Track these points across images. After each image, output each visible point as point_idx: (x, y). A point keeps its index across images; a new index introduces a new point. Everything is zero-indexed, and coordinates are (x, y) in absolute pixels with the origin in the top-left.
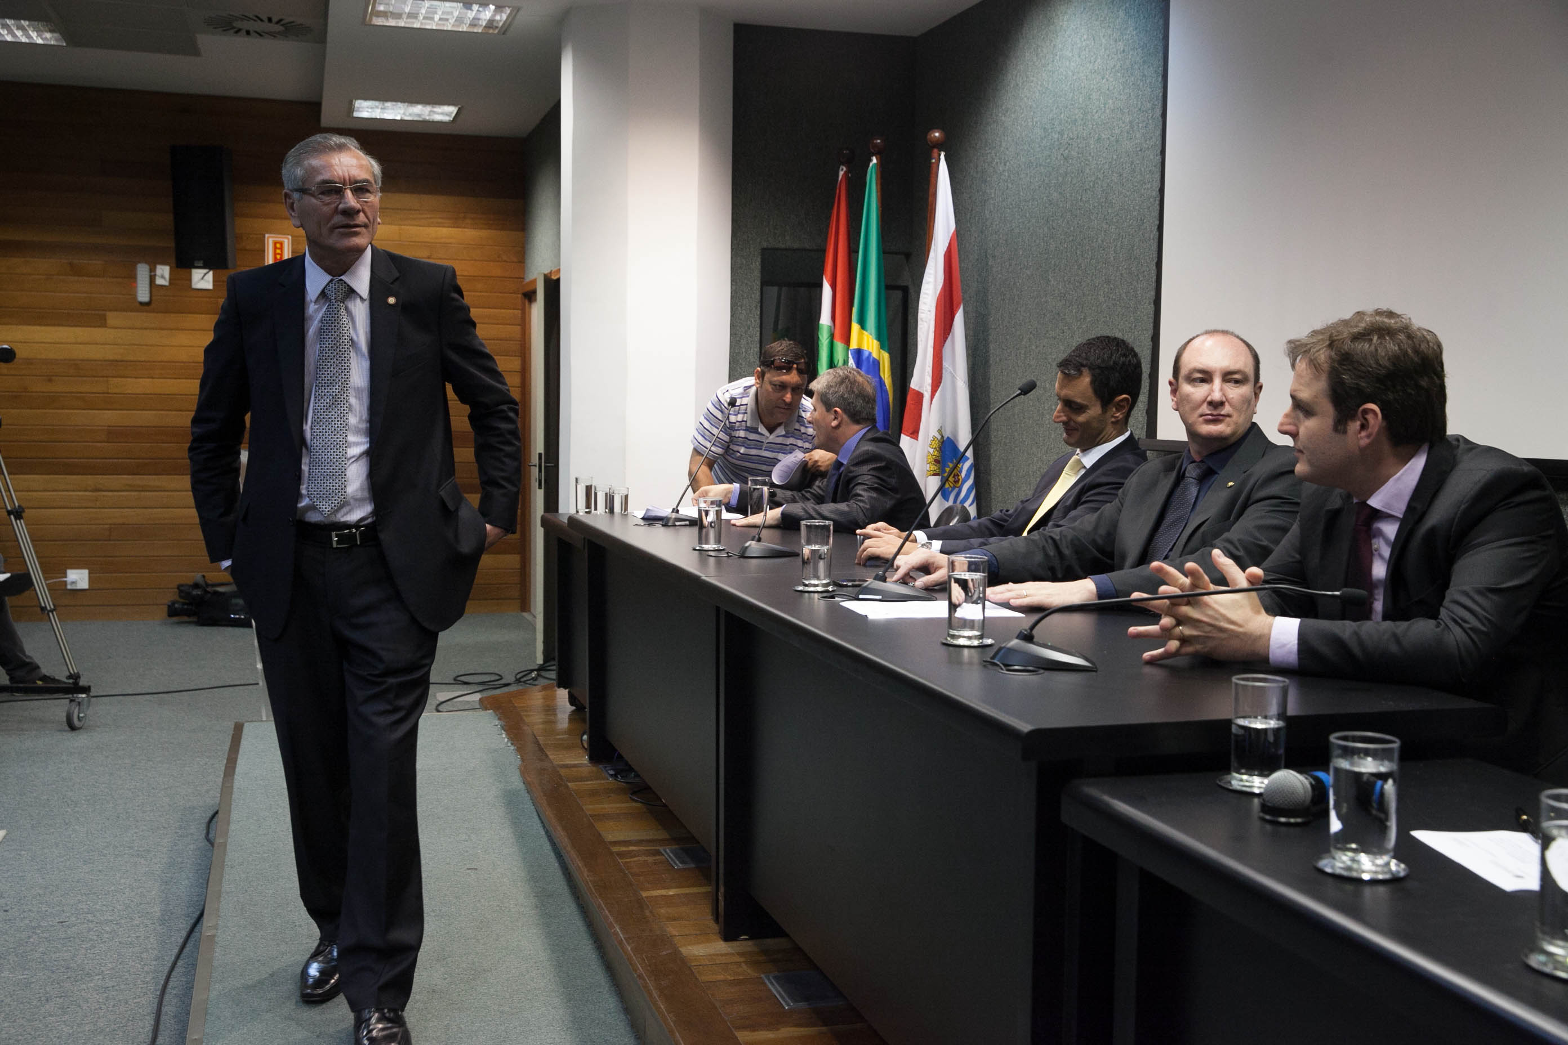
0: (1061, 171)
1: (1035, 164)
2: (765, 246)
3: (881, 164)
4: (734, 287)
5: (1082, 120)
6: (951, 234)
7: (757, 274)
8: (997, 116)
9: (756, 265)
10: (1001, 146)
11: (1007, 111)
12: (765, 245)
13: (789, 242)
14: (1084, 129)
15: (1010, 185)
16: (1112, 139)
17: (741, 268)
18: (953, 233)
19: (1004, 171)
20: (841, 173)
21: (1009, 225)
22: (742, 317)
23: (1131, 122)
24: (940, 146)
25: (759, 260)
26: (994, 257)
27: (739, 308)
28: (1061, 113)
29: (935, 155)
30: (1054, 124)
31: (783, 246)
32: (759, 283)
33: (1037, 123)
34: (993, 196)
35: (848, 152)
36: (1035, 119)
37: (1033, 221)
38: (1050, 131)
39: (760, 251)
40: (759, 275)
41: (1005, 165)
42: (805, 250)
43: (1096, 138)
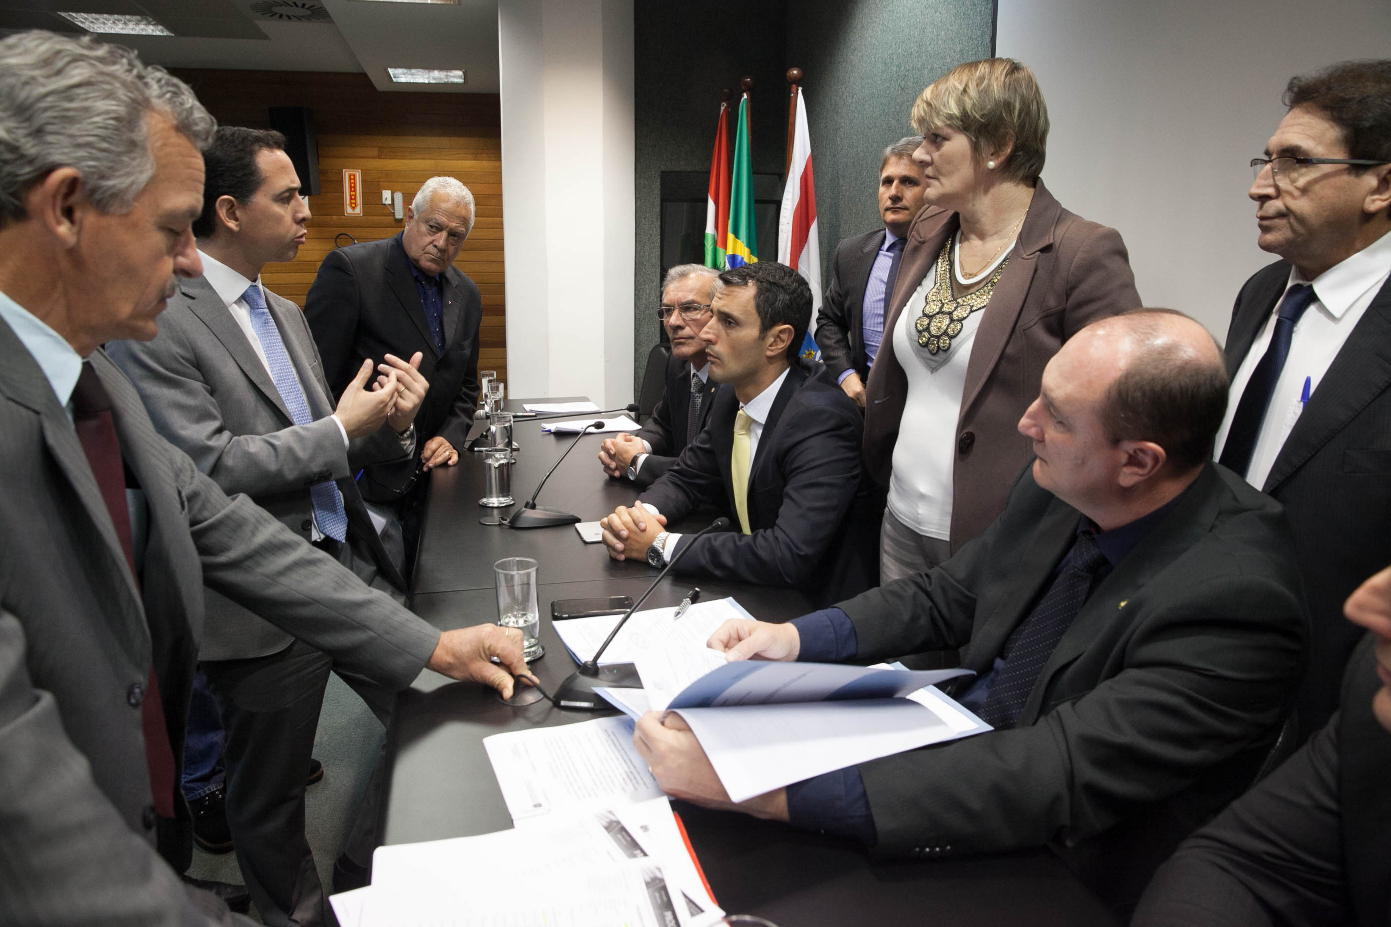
0: (898, 101)
1: (876, 96)
2: (664, 170)
3: (751, 99)
4: (638, 204)
5: (917, 52)
6: (807, 158)
7: (657, 191)
8: (847, 55)
9: (657, 185)
10: (849, 82)
11: (855, 51)
12: (663, 168)
13: (682, 166)
14: (918, 61)
15: (856, 115)
16: (943, 68)
17: (644, 187)
18: (809, 157)
19: (852, 103)
20: (722, 108)
21: (855, 150)
22: (646, 227)
23: (961, 51)
24: (798, 82)
25: (659, 181)
26: (844, 177)
27: (643, 220)
28: (899, 48)
29: (794, 90)
30: (893, 59)
31: (679, 170)
32: (659, 200)
33: (878, 58)
34: (843, 125)
35: (728, 90)
36: (877, 56)
37: (875, 145)
38: (890, 64)
39: (659, 174)
40: (659, 193)
41: (853, 97)
42: (696, 172)
43: (929, 68)
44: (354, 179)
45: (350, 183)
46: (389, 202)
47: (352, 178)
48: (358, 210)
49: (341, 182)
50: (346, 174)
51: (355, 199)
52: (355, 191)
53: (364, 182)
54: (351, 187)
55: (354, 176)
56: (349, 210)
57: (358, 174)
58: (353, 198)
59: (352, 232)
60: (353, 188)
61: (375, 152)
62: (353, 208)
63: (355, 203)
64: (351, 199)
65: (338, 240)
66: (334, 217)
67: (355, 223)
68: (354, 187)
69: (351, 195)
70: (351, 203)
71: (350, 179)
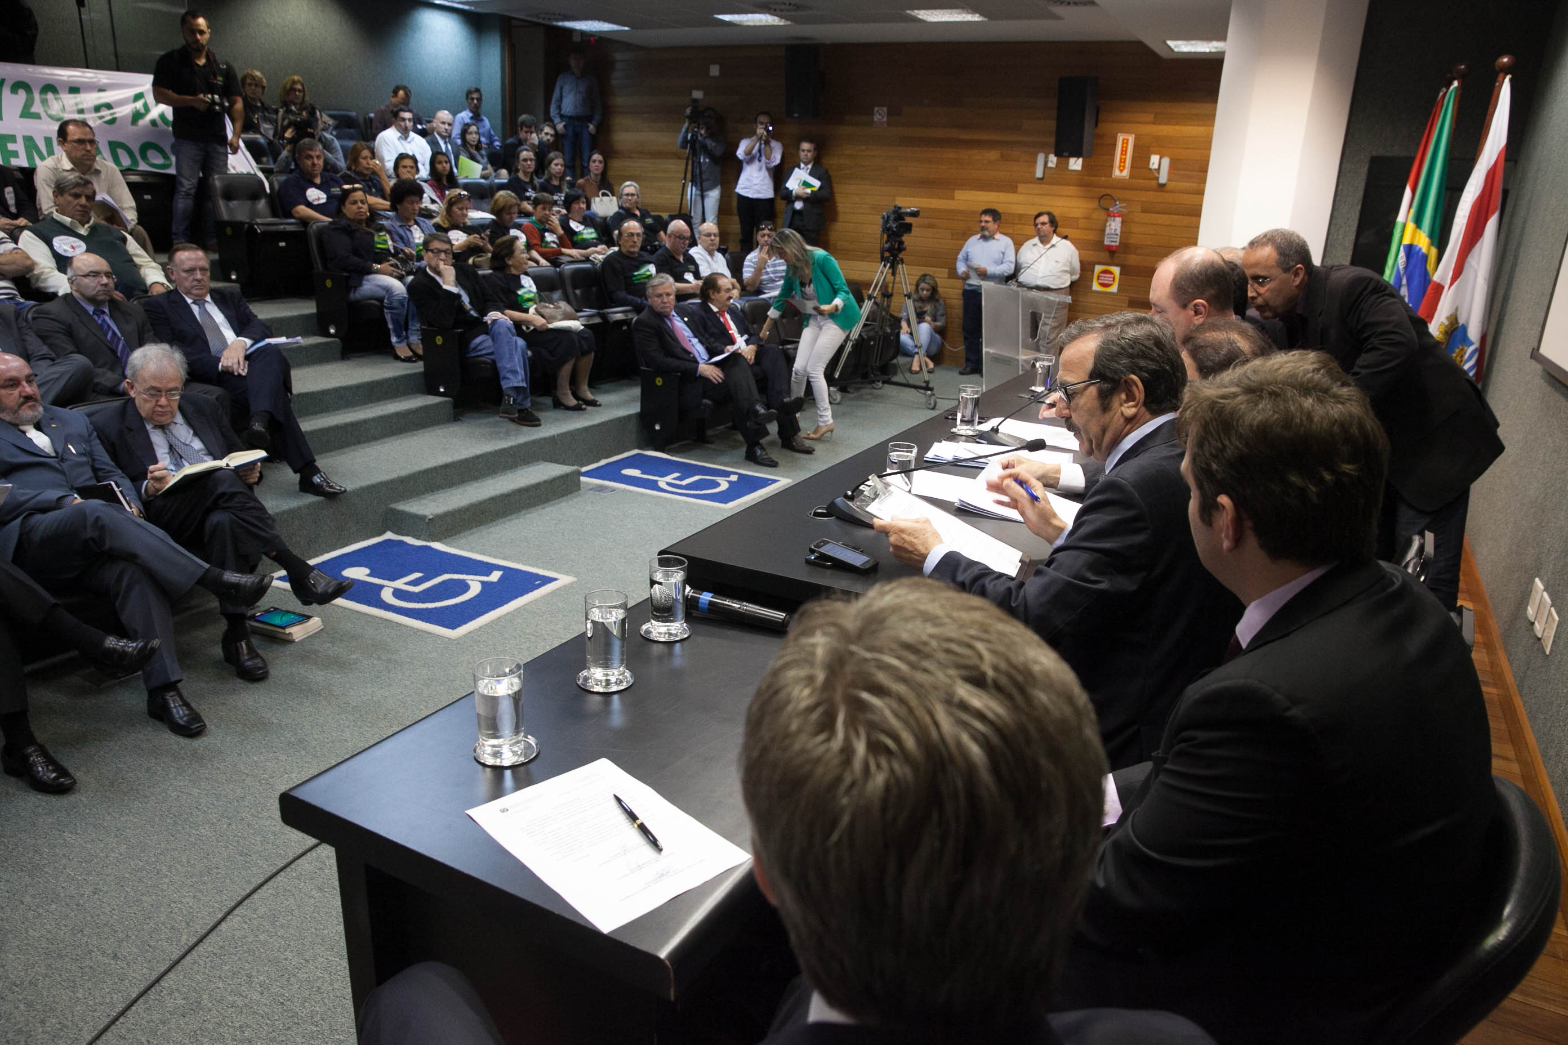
2: (1374, 155)
3: (1459, 87)
7: (1363, 176)
9: (1364, 169)
12: (1374, 153)
13: (1395, 152)
17: (1349, 172)
20: (1441, 94)
24: (1508, 69)
25: (1367, 165)
29: (1500, 79)
32: (1364, 184)
39: (1368, 158)
40: (1365, 178)
42: (1400, 158)
44: (1127, 143)
45: (1123, 147)
46: (1156, 166)
47: (1125, 142)
48: (1126, 173)
49: (1114, 145)
50: (1120, 138)
51: (1124, 162)
52: (1126, 154)
53: (1135, 146)
54: (1122, 151)
55: (1128, 140)
56: (1117, 173)
57: (1131, 139)
58: (1123, 161)
59: (1117, 194)
60: (1124, 152)
61: (1150, 117)
62: (1121, 171)
63: (1124, 167)
64: (1121, 162)
65: (1102, 201)
66: (1103, 178)
67: (1122, 185)
68: (1126, 151)
69: (1121, 159)
70: (1120, 166)
71: (1123, 143)
